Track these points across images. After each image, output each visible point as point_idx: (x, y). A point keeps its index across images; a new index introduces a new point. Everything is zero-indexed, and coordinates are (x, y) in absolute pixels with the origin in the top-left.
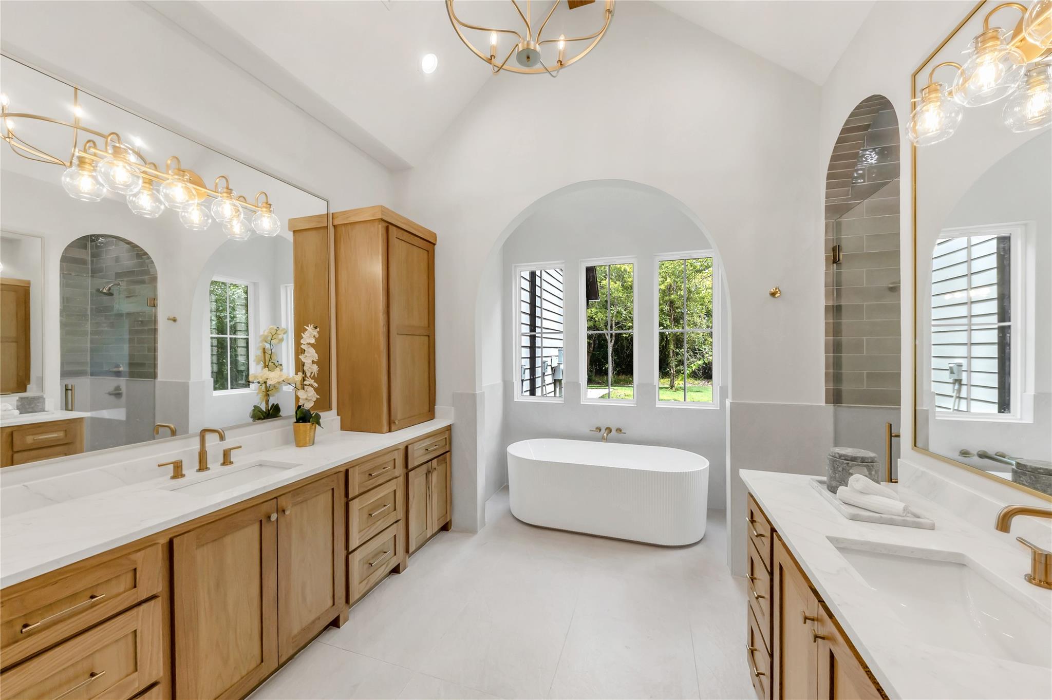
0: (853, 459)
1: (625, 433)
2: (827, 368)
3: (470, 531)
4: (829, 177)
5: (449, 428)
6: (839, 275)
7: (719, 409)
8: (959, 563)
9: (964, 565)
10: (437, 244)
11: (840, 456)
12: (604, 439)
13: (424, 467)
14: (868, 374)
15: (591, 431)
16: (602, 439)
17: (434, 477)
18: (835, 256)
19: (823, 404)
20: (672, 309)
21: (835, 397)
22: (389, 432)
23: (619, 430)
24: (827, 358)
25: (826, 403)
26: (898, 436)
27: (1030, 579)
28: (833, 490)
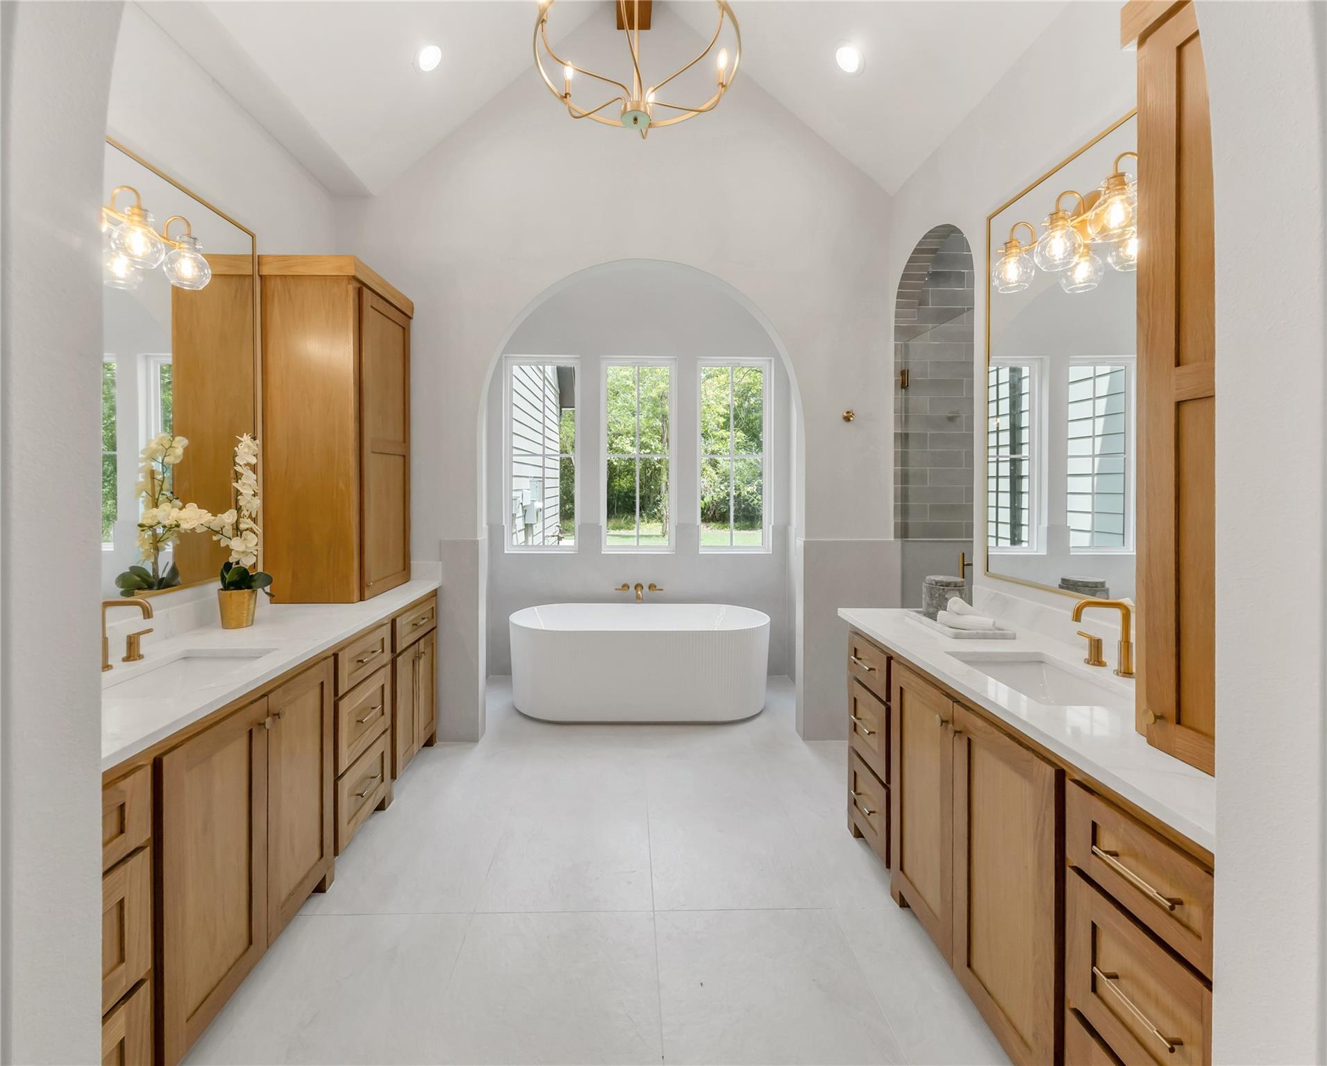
0: (948, 584)
1: (662, 590)
2: (895, 500)
3: (472, 738)
4: (900, 295)
5: (435, 594)
6: (907, 401)
7: (771, 553)
8: (1037, 661)
9: (1042, 662)
10: (414, 317)
11: (937, 583)
12: (639, 599)
13: (412, 650)
14: (930, 505)
15: (616, 589)
16: (638, 600)
17: (423, 664)
18: (904, 381)
19: (892, 539)
20: (664, 426)
21: (903, 531)
22: (361, 600)
23: (652, 587)
24: (895, 489)
25: (895, 538)
26: (971, 565)
27: (1088, 662)
28: (933, 616)
